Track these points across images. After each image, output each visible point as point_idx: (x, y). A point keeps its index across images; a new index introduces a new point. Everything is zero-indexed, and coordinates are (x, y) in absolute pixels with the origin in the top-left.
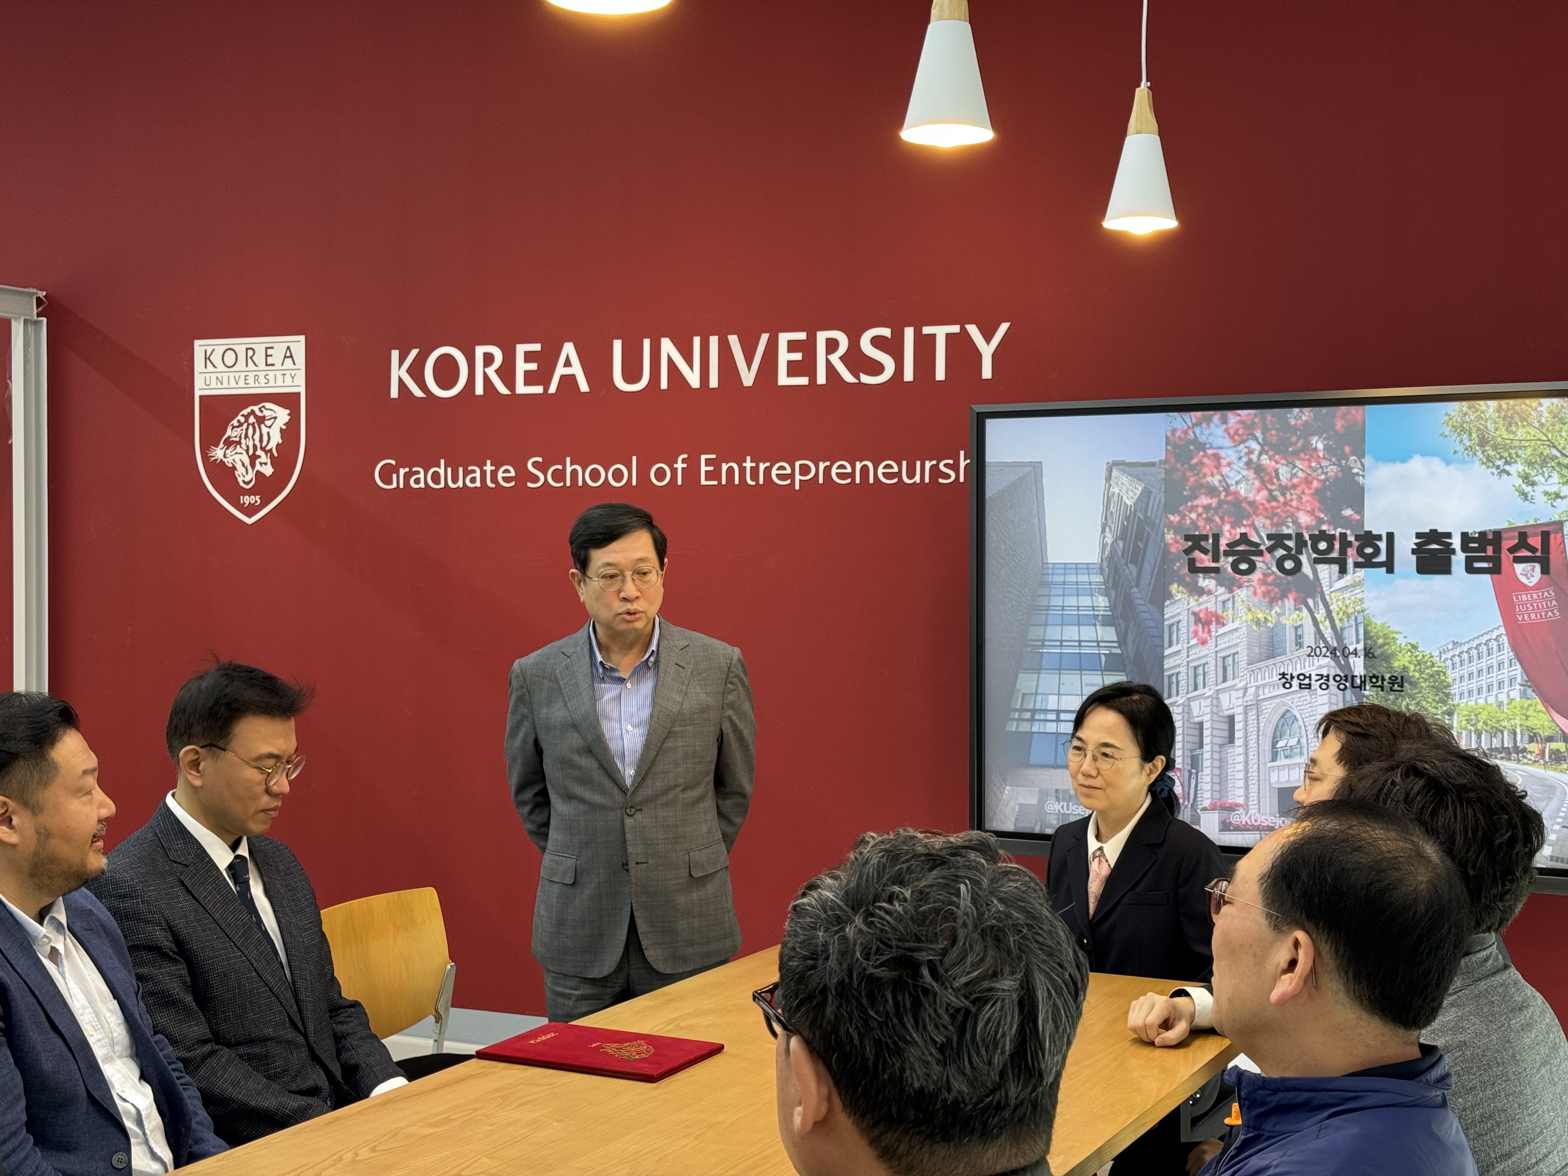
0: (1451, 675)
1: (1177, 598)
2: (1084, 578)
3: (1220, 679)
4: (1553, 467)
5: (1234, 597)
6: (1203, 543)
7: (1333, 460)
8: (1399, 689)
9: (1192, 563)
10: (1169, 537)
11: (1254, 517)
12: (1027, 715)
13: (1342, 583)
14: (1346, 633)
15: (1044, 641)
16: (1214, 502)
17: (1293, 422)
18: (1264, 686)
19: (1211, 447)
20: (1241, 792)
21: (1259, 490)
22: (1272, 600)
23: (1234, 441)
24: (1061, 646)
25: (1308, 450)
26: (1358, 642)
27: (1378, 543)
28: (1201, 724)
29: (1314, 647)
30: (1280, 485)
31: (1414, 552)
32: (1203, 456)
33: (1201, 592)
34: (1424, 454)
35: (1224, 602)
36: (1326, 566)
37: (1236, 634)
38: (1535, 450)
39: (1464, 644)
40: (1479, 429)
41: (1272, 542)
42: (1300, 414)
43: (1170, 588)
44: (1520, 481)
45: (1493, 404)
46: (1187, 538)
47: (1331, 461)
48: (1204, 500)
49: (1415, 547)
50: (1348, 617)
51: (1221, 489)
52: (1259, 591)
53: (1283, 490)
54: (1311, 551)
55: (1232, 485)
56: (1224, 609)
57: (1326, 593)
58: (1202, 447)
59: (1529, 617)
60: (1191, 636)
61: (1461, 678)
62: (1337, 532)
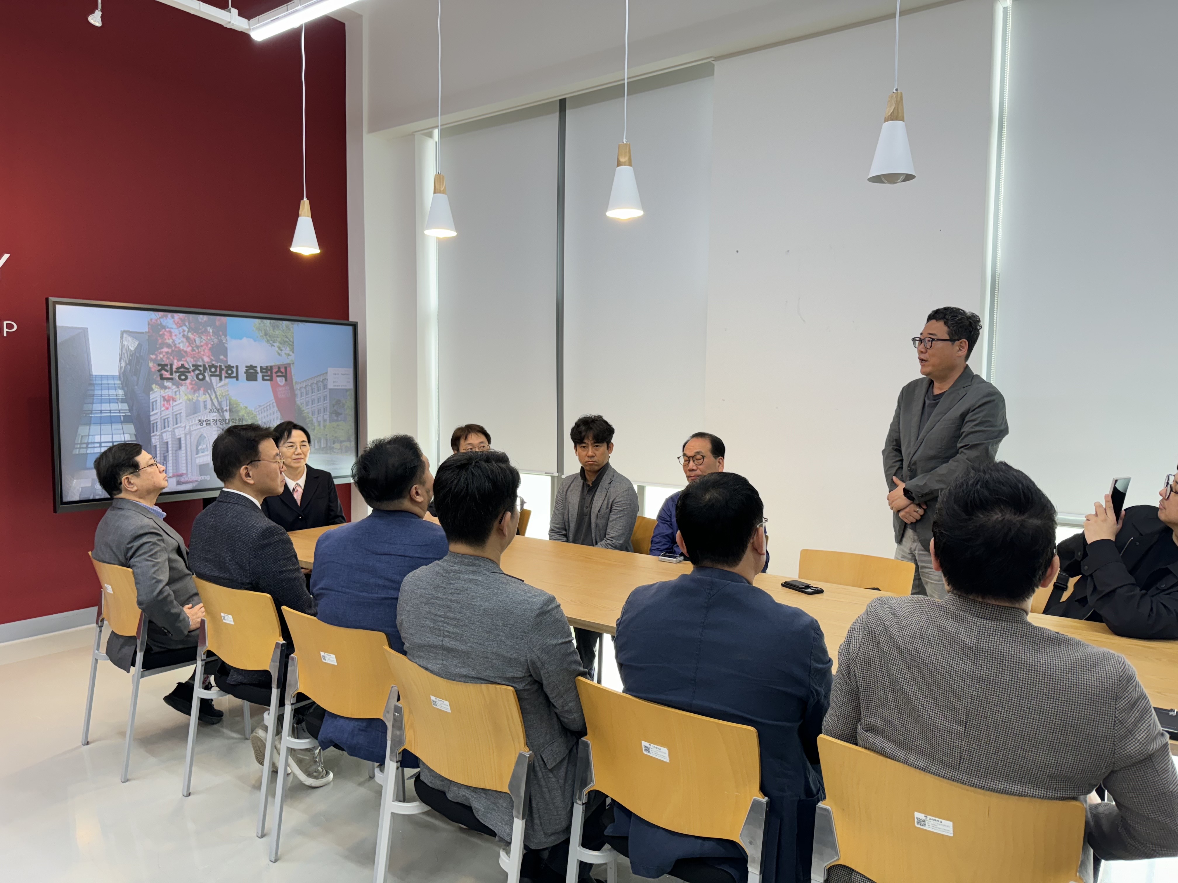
0: (258, 417)
1: (155, 391)
2: (111, 382)
3: (175, 423)
4: (287, 345)
5: (179, 390)
6: (166, 368)
7: (216, 337)
9: (161, 375)
10: (151, 365)
11: (187, 358)
12: (85, 446)
13: (220, 384)
14: (223, 403)
15: (92, 411)
17: (200, 320)
18: (192, 425)
19: (168, 328)
20: (184, 468)
21: (188, 347)
22: (195, 390)
23: (177, 326)
24: (101, 413)
25: (206, 332)
26: (227, 406)
27: (233, 369)
28: (167, 443)
29: (211, 409)
30: (196, 345)
31: (245, 373)
32: (164, 331)
33: (166, 388)
34: (247, 337)
35: (175, 392)
36: (215, 378)
37: (181, 405)
38: (281, 338)
40: (264, 330)
41: (194, 368)
42: (203, 318)
43: (152, 386)
44: (278, 349)
45: (268, 321)
46: (159, 365)
49: (245, 371)
50: (223, 397)
51: (173, 345)
52: (189, 387)
53: (198, 347)
54: (209, 372)
55: (177, 344)
56: (176, 395)
57: (215, 388)
58: (164, 327)
59: (282, 396)
60: (162, 406)
62: (218, 365)
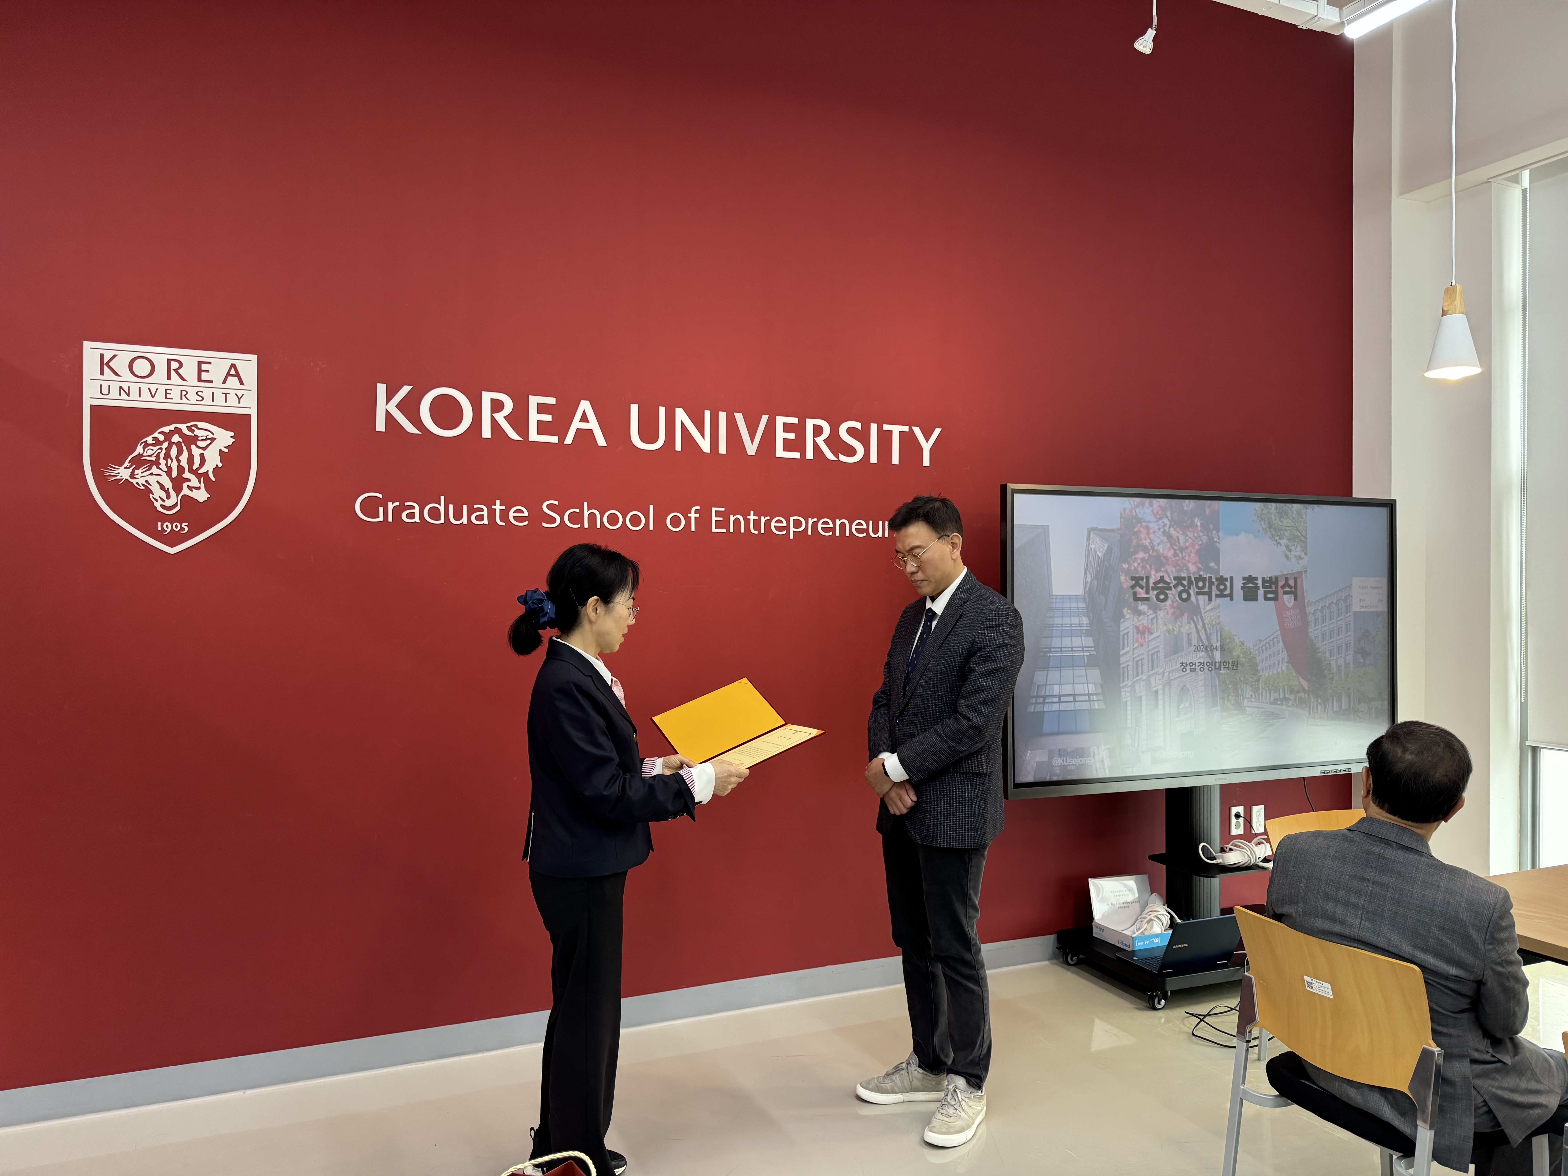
0: (1258, 659)
1: (1127, 617)
2: (1074, 605)
3: (1150, 668)
4: (1298, 542)
5: (1157, 616)
6: (1141, 582)
7: (1205, 532)
8: (1236, 668)
9: (1135, 594)
10: (1122, 578)
11: (1167, 566)
12: (1041, 700)
13: (1209, 607)
14: (1212, 637)
15: (1051, 648)
16: (1146, 556)
17: (1185, 508)
18: (1173, 671)
19: (1145, 521)
20: (1162, 738)
21: (1169, 549)
22: (1177, 617)
23: (1156, 518)
24: (1061, 651)
25: (1193, 526)
26: (1217, 642)
27: (1226, 583)
29: (1197, 645)
30: (1180, 546)
31: (1242, 588)
32: (1140, 527)
33: (1140, 613)
34: (1245, 532)
35: (1152, 619)
36: (1202, 596)
37: (1158, 640)
38: (1291, 532)
39: (1264, 641)
40: (1268, 519)
41: (1176, 582)
42: (1189, 504)
43: (1123, 611)
44: (1285, 549)
45: (1274, 505)
46: (1133, 578)
47: (1204, 533)
48: (1141, 555)
49: (1242, 585)
50: (1213, 626)
51: (1150, 548)
52: (1169, 612)
53: (1182, 549)
54: (1195, 588)
55: (1155, 545)
56: (1152, 624)
57: (1203, 613)
58: (1140, 521)
59: (1290, 625)
60: (1135, 641)
61: (1263, 660)
62: (1207, 576)
